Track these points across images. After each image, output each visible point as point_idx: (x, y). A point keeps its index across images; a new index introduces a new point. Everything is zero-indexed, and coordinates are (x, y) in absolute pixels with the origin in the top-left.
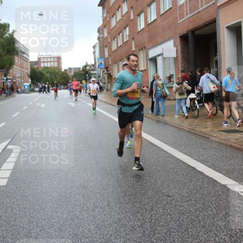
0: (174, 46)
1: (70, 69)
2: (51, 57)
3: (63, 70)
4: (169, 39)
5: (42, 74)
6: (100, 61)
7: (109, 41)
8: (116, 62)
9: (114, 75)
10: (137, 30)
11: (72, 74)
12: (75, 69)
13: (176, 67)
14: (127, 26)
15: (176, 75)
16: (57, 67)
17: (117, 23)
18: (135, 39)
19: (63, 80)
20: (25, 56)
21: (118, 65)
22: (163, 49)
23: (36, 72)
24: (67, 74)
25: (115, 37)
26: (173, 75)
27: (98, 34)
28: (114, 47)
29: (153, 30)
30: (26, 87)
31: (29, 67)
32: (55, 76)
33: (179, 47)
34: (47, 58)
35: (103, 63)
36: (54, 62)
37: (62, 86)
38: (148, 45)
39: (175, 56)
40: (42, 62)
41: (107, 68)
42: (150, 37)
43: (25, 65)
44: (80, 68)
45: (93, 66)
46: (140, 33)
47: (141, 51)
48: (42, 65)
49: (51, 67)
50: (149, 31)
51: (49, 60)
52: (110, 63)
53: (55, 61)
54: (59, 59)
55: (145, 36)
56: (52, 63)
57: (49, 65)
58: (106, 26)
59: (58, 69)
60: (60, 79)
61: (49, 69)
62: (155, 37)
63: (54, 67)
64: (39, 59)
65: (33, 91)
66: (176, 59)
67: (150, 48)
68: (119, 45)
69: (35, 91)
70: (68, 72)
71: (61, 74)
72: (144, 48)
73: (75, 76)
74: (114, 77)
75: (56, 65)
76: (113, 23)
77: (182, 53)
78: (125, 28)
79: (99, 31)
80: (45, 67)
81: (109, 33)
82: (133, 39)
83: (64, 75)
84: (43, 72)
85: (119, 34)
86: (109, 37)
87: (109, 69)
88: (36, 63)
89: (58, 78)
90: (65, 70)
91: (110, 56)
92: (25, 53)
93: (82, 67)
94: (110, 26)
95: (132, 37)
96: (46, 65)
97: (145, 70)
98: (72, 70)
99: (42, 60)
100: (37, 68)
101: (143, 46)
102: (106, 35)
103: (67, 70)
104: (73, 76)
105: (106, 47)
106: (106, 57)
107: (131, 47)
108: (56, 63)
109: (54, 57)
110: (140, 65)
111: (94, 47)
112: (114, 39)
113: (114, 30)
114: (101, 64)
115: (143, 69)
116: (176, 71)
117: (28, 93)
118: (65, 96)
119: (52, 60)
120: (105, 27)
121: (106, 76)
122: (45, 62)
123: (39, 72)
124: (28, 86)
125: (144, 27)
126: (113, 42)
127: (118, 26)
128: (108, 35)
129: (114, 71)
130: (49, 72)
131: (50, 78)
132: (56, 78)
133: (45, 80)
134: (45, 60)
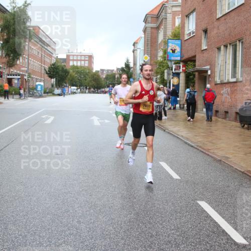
1: (103, 70)
2: (81, 56)
3: (94, 71)
11: (104, 77)
12: (108, 70)
16: (88, 67)
19: (94, 82)
24: (98, 76)
30: (39, 88)
32: (85, 77)
34: (77, 55)
36: (85, 60)
37: (92, 90)
40: (71, 60)
44: (113, 71)
48: (71, 63)
49: (81, 67)
51: (79, 59)
53: (87, 60)
54: (90, 58)
56: (83, 62)
57: (79, 64)
59: (89, 70)
60: (91, 81)
61: (78, 68)
63: (84, 67)
64: (68, 56)
70: (100, 74)
71: (91, 76)
73: (107, 78)
75: (86, 65)
80: (74, 65)
83: (95, 77)
84: (71, 71)
88: (64, 60)
89: (88, 79)
90: (96, 71)
93: (115, 70)
96: (75, 63)
98: (105, 72)
99: (71, 58)
100: (64, 65)
103: (98, 71)
104: (105, 79)
108: (87, 62)
109: (85, 56)
111: (134, 44)
119: (83, 58)
122: (75, 60)
130: (77, 72)
131: (79, 79)
132: (86, 80)
133: (71, 81)
134: (75, 58)
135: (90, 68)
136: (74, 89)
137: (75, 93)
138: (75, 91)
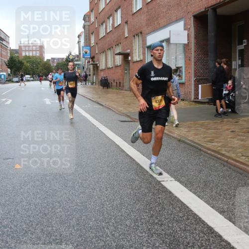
0: (185, 29)
1: (53, 59)
2: (33, 46)
3: (45, 60)
4: (177, 21)
5: (21, 63)
6: (85, 50)
7: (97, 26)
8: (104, 51)
9: (101, 66)
10: (132, 11)
11: (55, 65)
12: (58, 59)
13: (186, 57)
14: (119, 8)
15: (186, 67)
16: (39, 56)
17: (107, 5)
18: (129, 22)
19: (45, 71)
20: (4, 43)
21: (106, 55)
22: (170, 31)
23: (15, 61)
24: (49, 65)
25: (104, 22)
26: (181, 67)
27: (84, 22)
28: (102, 34)
29: (153, 9)
30: (3, 77)
31: (9, 55)
32: (37, 66)
33: (192, 30)
35: (88, 52)
36: (36, 51)
38: (145, 30)
39: (186, 42)
41: (93, 58)
42: (149, 20)
43: (4, 53)
44: (63, 59)
45: (78, 56)
46: (136, 14)
47: (137, 38)
49: (33, 57)
50: (147, 12)
52: (97, 52)
53: (38, 50)
54: (41, 48)
55: (143, 18)
56: (34, 53)
58: (93, 9)
59: (40, 59)
60: (42, 70)
61: (30, 58)
62: (157, 19)
63: (35, 56)
64: (20, 47)
65: (10, 81)
66: (186, 47)
67: (149, 33)
68: (108, 31)
69: (13, 82)
70: (51, 62)
71: (43, 65)
72: (141, 33)
73: (58, 66)
74: (101, 68)
75: (38, 55)
76: (102, 6)
77: (195, 38)
78: (116, 11)
79: (84, 19)
80: (26, 56)
81: (96, 18)
82: (126, 23)
83: (46, 65)
84: (24, 61)
85: (109, 18)
86: (96, 22)
87: (95, 59)
88: (16, 51)
89: (40, 68)
90: (47, 60)
91: (97, 44)
92: (5, 41)
93: (65, 57)
94: (98, 9)
95: (125, 20)
97: (141, 61)
98: (55, 61)
100: (18, 56)
101: (139, 31)
102: (92, 19)
103: (49, 60)
104: (55, 66)
105: (92, 34)
106: (92, 45)
107: (124, 33)
108: (38, 52)
109: (36, 46)
110: (134, 55)
111: (79, 36)
112: (102, 24)
113: (102, 14)
114: (86, 53)
115: (138, 59)
116: (185, 62)
117: (4, 83)
118: (43, 89)
120: (92, 11)
121: (91, 67)
123: (19, 61)
124: (4, 75)
125: (141, 7)
126: (101, 27)
127: (108, 8)
128: (95, 20)
129: (101, 61)
130: (30, 61)
131: (31, 68)
132: (38, 69)
133: (26, 70)
134: (27, 49)
135: (41, 57)
136: (28, 78)
137: (29, 81)
138: (29, 79)
